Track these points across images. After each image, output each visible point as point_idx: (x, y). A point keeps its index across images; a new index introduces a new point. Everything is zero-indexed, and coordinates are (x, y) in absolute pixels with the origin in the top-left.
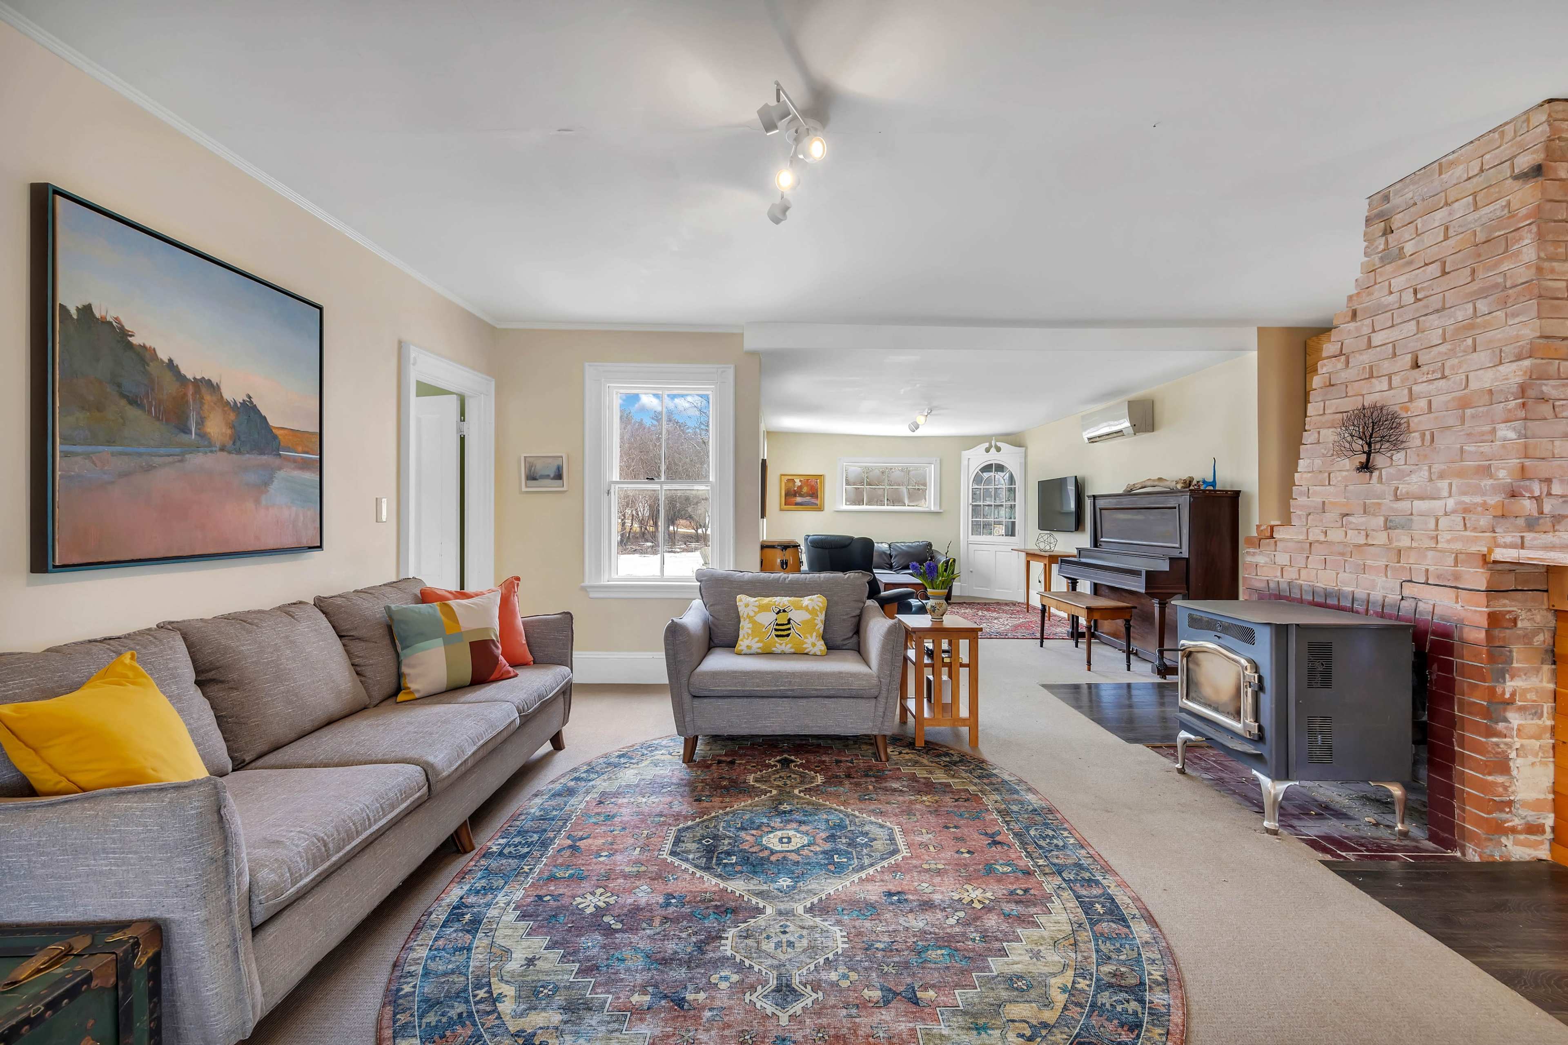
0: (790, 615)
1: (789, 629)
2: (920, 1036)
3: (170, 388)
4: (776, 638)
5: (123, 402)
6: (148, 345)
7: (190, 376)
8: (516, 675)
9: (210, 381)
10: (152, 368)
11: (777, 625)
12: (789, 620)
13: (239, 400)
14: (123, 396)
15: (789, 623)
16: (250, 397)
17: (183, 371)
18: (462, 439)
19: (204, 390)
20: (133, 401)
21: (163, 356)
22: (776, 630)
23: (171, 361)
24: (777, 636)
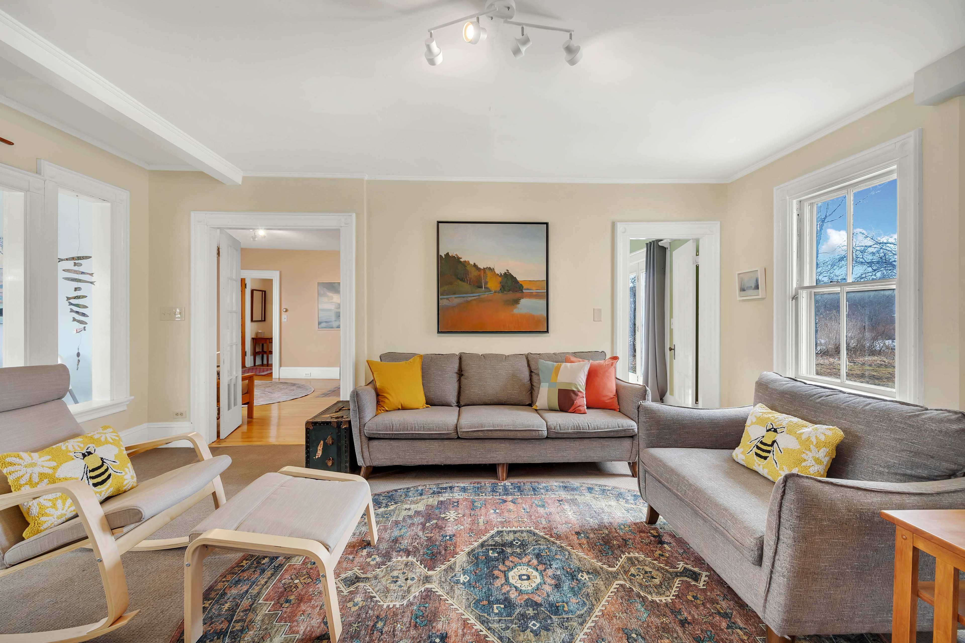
0: (779, 438)
1: (769, 452)
2: (291, 635)
3: (474, 273)
4: (755, 456)
5: (459, 281)
6: (466, 260)
7: (482, 268)
8: (585, 413)
9: (490, 268)
10: (468, 268)
11: (762, 443)
12: (774, 442)
13: (503, 272)
14: (458, 278)
15: (772, 445)
16: (508, 271)
17: (479, 266)
18: (697, 267)
19: (487, 271)
20: (462, 280)
21: (472, 263)
22: (758, 448)
23: (475, 264)
24: (757, 454)
